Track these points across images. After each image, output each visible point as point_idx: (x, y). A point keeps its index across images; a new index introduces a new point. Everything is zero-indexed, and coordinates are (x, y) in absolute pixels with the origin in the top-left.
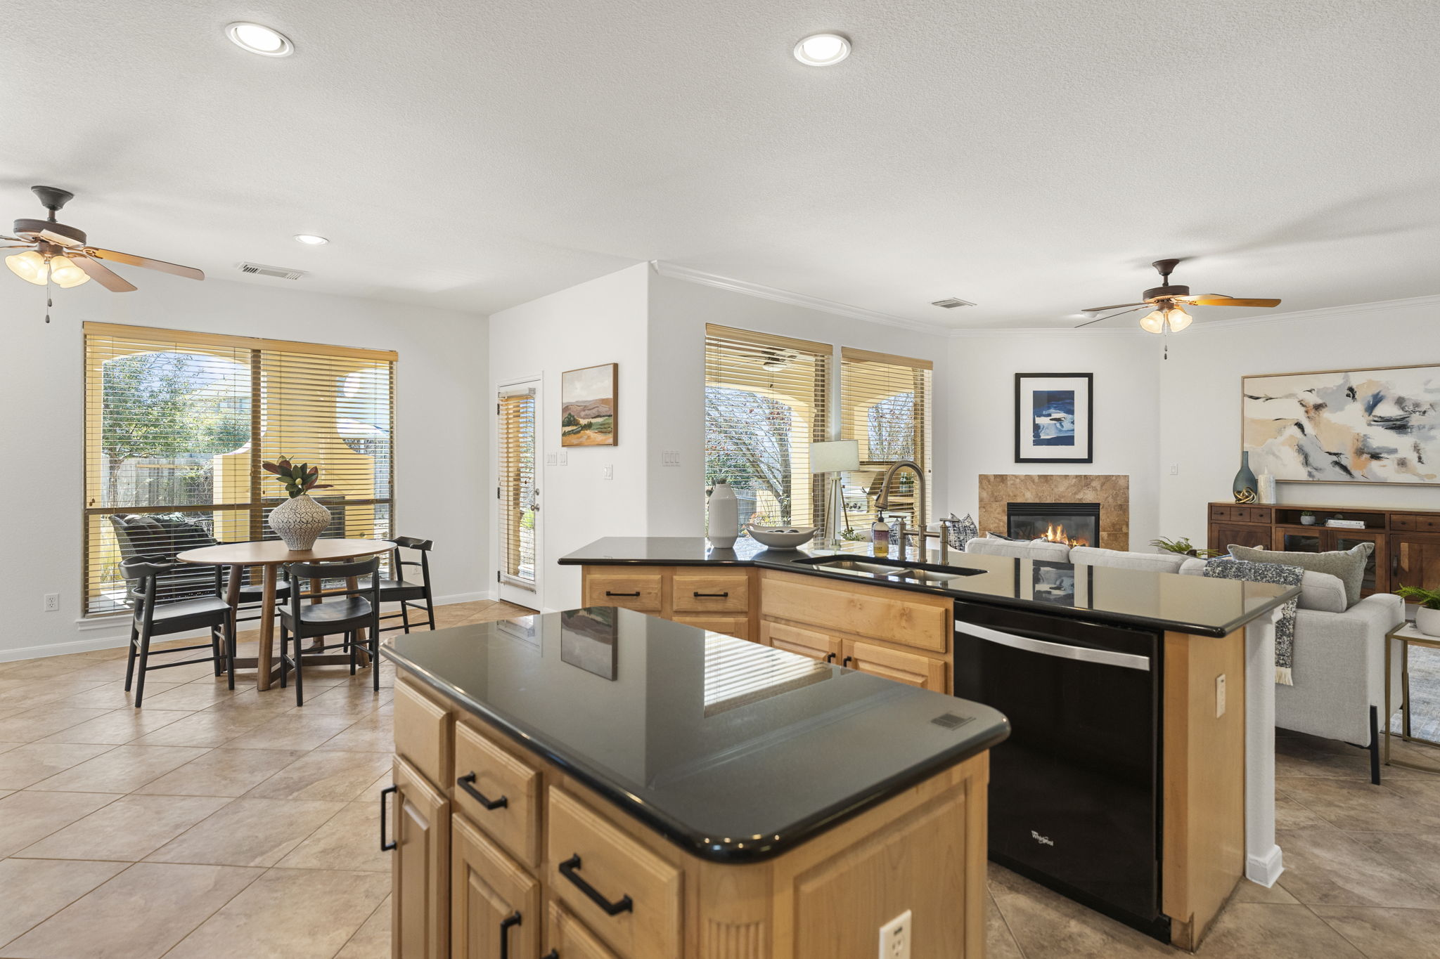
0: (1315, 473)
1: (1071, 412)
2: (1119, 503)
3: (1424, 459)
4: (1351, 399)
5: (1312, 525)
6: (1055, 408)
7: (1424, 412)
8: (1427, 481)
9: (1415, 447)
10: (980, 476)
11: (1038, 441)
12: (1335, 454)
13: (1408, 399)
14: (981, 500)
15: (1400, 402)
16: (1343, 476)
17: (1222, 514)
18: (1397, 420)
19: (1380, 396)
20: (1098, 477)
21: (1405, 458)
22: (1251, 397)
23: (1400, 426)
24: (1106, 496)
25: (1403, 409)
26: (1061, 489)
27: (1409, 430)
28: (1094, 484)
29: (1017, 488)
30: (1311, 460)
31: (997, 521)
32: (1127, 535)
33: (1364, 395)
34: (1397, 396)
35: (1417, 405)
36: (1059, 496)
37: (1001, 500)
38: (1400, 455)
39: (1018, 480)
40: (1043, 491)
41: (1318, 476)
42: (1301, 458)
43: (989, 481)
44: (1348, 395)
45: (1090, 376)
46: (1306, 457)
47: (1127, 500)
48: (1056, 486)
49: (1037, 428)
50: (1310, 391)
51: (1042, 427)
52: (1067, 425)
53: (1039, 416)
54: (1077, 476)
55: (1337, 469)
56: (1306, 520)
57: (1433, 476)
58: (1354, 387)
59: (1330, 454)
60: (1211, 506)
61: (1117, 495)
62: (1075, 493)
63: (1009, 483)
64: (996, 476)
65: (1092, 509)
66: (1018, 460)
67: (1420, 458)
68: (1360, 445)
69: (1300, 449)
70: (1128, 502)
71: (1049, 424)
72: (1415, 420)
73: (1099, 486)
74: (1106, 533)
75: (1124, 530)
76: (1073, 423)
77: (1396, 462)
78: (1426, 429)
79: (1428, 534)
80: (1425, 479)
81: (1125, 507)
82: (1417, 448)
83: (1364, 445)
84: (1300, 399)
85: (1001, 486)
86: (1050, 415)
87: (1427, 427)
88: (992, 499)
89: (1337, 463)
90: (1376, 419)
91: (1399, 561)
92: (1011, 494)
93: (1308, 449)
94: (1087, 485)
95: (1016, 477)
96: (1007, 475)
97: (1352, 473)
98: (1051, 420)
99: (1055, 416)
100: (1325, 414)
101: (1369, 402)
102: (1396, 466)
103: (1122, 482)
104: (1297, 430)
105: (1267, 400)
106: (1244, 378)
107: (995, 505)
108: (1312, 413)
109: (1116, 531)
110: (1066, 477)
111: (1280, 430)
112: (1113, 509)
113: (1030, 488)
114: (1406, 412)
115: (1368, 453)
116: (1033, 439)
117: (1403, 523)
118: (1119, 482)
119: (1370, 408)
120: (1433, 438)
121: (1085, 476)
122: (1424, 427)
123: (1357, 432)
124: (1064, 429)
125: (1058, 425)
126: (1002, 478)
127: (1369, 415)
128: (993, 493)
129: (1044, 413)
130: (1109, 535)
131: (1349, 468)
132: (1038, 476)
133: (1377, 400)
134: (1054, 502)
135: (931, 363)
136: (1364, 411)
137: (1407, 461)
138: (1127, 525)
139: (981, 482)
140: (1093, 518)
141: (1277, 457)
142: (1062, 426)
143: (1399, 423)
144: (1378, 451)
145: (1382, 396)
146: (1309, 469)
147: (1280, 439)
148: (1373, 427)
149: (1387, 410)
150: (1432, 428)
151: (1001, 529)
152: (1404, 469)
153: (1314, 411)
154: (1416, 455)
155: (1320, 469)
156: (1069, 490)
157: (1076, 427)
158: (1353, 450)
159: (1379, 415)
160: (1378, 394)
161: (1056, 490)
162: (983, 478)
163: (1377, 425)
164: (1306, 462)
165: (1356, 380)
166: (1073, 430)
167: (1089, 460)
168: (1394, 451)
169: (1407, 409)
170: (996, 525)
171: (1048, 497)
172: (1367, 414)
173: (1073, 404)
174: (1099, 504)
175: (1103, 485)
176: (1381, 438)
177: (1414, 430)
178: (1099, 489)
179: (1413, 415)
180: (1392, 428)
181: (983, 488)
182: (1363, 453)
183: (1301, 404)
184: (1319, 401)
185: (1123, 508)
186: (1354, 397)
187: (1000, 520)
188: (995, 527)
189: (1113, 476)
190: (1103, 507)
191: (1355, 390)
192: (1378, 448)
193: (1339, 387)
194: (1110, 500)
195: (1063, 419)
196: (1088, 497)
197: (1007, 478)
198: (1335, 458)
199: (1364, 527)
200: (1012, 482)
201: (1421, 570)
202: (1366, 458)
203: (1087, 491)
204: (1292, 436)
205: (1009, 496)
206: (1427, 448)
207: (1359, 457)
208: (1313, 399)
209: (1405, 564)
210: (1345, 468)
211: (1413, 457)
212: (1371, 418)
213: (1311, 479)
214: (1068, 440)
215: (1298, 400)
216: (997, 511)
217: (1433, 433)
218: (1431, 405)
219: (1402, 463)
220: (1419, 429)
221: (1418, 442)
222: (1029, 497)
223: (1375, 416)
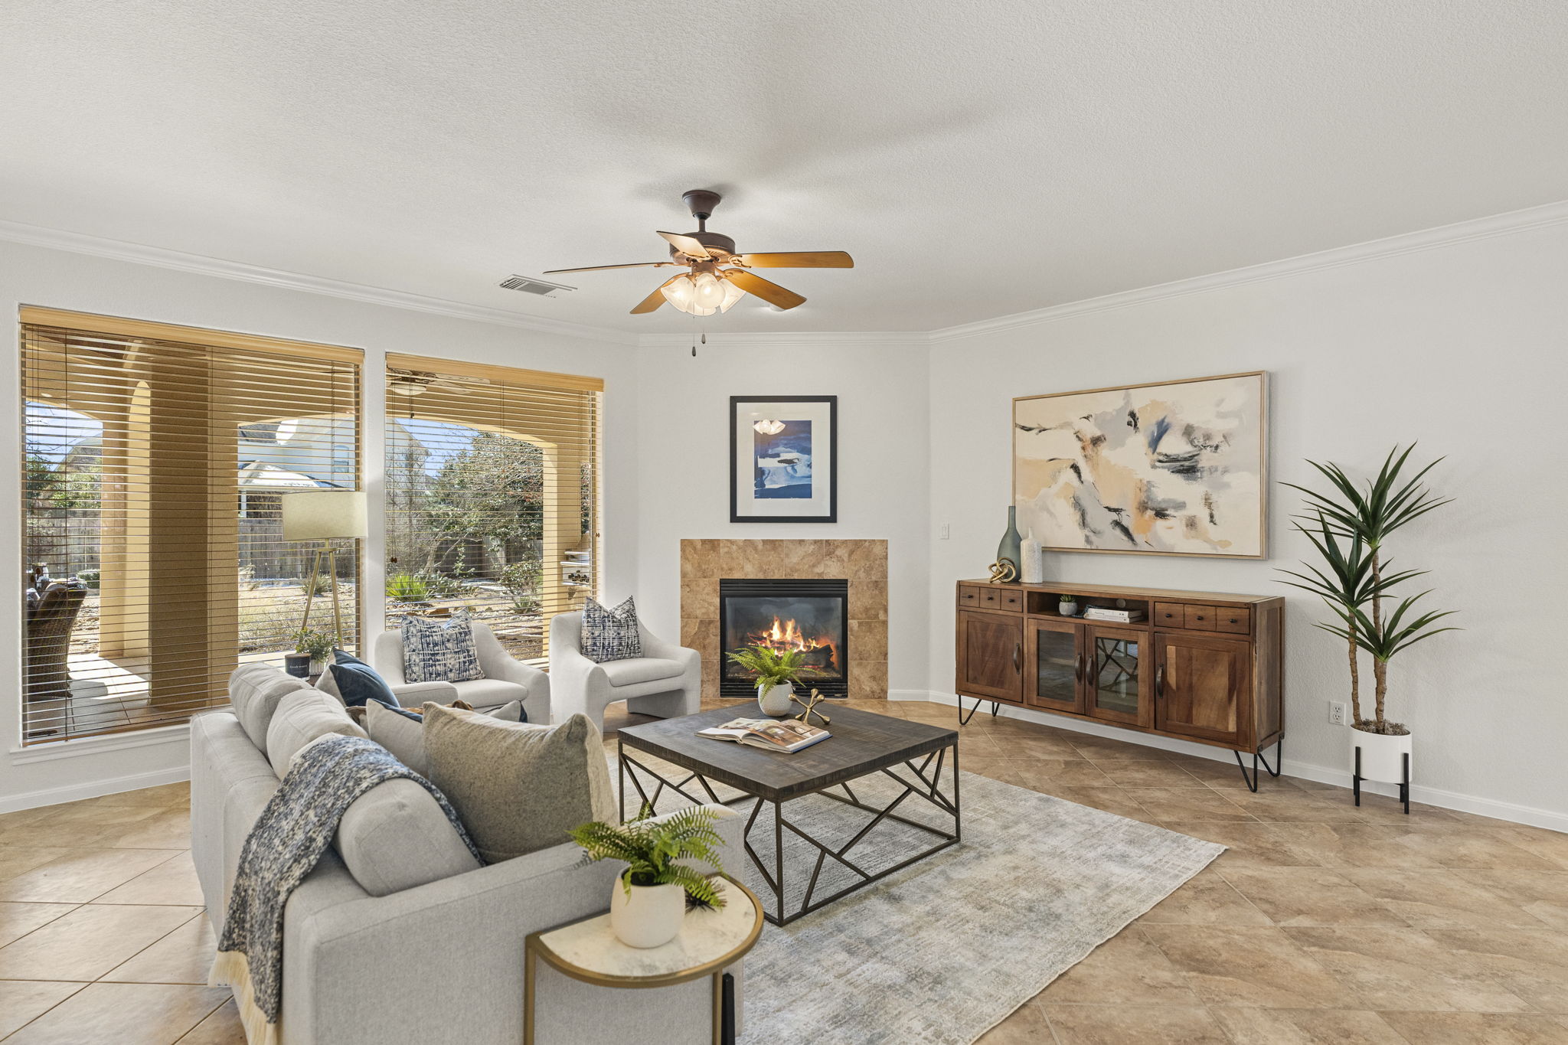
0: (1093, 538)
1: (807, 451)
2: (874, 578)
3: (1216, 518)
4: (1132, 428)
5: (1070, 616)
6: (786, 445)
7: (1217, 447)
8: (1221, 551)
9: (1206, 499)
10: (683, 541)
11: (762, 493)
12: (1116, 510)
13: (1198, 428)
14: (684, 575)
15: (1188, 431)
16: (1124, 543)
17: (971, 597)
18: (1185, 459)
19: (1165, 424)
20: (845, 542)
21: (1195, 516)
22: (1023, 428)
23: (1187, 469)
24: (856, 568)
25: (1191, 442)
26: (794, 559)
27: (1199, 474)
28: (839, 552)
29: (732, 558)
30: (1088, 519)
31: (706, 605)
32: (885, 623)
33: (1147, 423)
34: (1184, 423)
35: (1207, 437)
36: (791, 569)
37: (712, 575)
38: (1189, 511)
39: (734, 547)
40: (769, 563)
41: (1098, 542)
42: (1078, 516)
43: (695, 549)
44: (1129, 424)
45: (833, 400)
46: (1083, 515)
47: (885, 576)
48: (787, 555)
49: (760, 473)
50: (1087, 418)
51: (767, 472)
52: (801, 469)
53: (763, 457)
54: (816, 542)
55: (1118, 532)
56: (1065, 607)
57: (1227, 544)
58: (1136, 411)
59: (1110, 509)
60: (960, 585)
61: (871, 568)
62: (814, 566)
63: (723, 551)
64: (704, 542)
65: (838, 588)
66: (734, 518)
67: (1212, 516)
68: (1143, 497)
69: (1077, 504)
70: (887, 578)
71: (777, 468)
72: (1206, 460)
73: (846, 555)
74: (856, 621)
75: (881, 617)
76: (810, 466)
77: (1184, 522)
78: (1219, 473)
79: (1198, 633)
80: (1219, 548)
81: (882, 584)
82: (1208, 502)
83: (1148, 497)
84: (1077, 430)
85: (712, 555)
86: (777, 455)
87: (1220, 469)
88: (699, 574)
89: (1117, 524)
90: (1161, 458)
91: (1164, 674)
92: (724, 566)
93: (1086, 503)
94: (830, 554)
95: (732, 542)
96: (719, 540)
97: (1135, 539)
98: (779, 462)
99: (785, 456)
100: (1104, 451)
101: (1153, 433)
102: (1185, 528)
103: (878, 550)
104: (1071, 473)
105: (1040, 431)
106: (1016, 400)
107: (702, 582)
108: (1090, 450)
109: (869, 618)
110: (801, 542)
111: (1055, 476)
112: (865, 588)
113: (751, 558)
114: (1195, 447)
115: (1152, 509)
116: (754, 488)
117: (1170, 616)
118: (874, 550)
119: (1155, 442)
120: (1227, 485)
121: (827, 541)
122: (1216, 470)
123: (1140, 477)
124: (798, 475)
125: (789, 469)
126: (712, 544)
127: (1153, 453)
128: (700, 566)
129: (770, 452)
130: (860, 624)
131: (1131, 531)
132: (763, 541)
133: (1162, 429)
134: (784, 578)
135: (601, 381)
136: (1147, 445)
137: (1197, 521)
138: (886, 611)
139: (683, 550)
140: (840, 599)
141: (1051, 514)
142: (795, 471)
143: (1187, 464)
144: (1163, 506)
145: (1168, 424)
146: (1087, 532)
147: (1055, 488)
148: (1158, 470)
149: (1174, 445)
150: (1225, 471)
151: (712, 616)
152: (1193, 532)
153: (1091, 446)
154: (1207, 512)
155: (1099, 533)
156: (804, 561)
157: (814, 471)
158: (1135, 504)
159: (1164, 452)
160: (1163, 421)
161: (787, 561)
162: (686, 544)
163: (1163, 467)
164: (1084, 523)
165: (1139, 401)
166: (810, 477)
167: (832, 519)
168: (1181, 506)
169: (1196, 443)
170: (704, 610)
171: (776, 571)
172: (1150, 450)
173: (809, 439)
174: (845, 582)
175: (851, 553)
176: (1168, 486)
177: (1205, 474)
178: (846, 559)
179: (1204, 451)
180: (1179, 472)
181: (687, 559)
182: (1146, 508)
183: (1077, 436)
184: (1098, 433)
185: (880, 586)
186: (1136, 425)
187: (710, 604)
188: (703, 614)
189: (865, 541)
190: (851, 585)
191: (1137, 415)
192: (1164, 501)
193: (1119, 411)
194: (862, 574)
195: (796, 461)
196: (831, 570)
197: (719, 545)
198: (1114, 516)
199: (1128, 621)
200: (726, 550)
201: (1191, 687)
202: (1150, 517)
203: (829, 563)
204: (1067, 484)
205: (722, 569)
206: (1219, 499)
207: (1142, 515)
208: (1090, 430)
209: (1172, 679)
210: (1126, 531)
211: (1203, 514)
212: (1156, 457)
213: (1089, 547)
214: (803, 491)
215: (1073, 431)
216: (706, 591)
217: (1227, 478)
218: (1224, 436)
219: (1191, 524)
220: (1211, 473)
221: (1210, 492)
222: (749, 570)
223: (1159, 454)
